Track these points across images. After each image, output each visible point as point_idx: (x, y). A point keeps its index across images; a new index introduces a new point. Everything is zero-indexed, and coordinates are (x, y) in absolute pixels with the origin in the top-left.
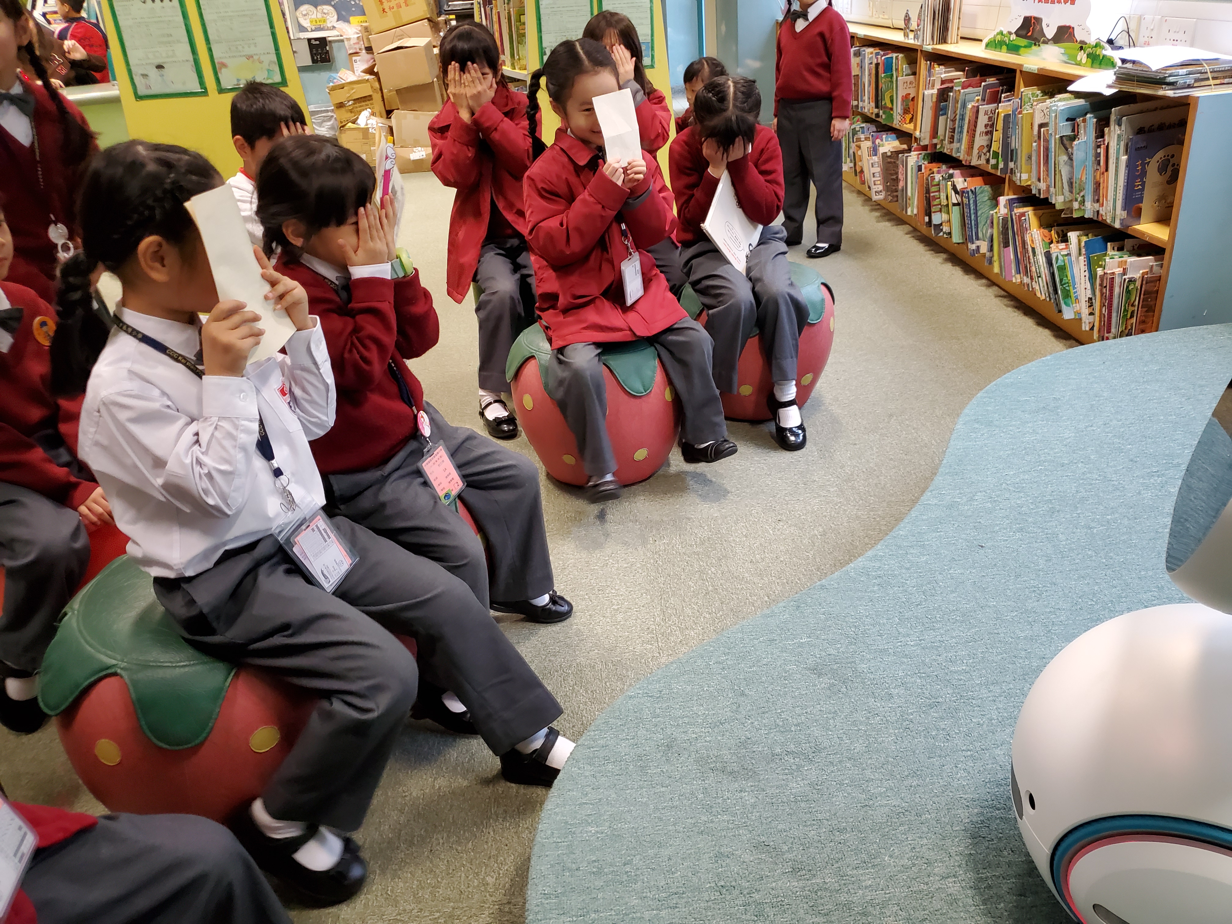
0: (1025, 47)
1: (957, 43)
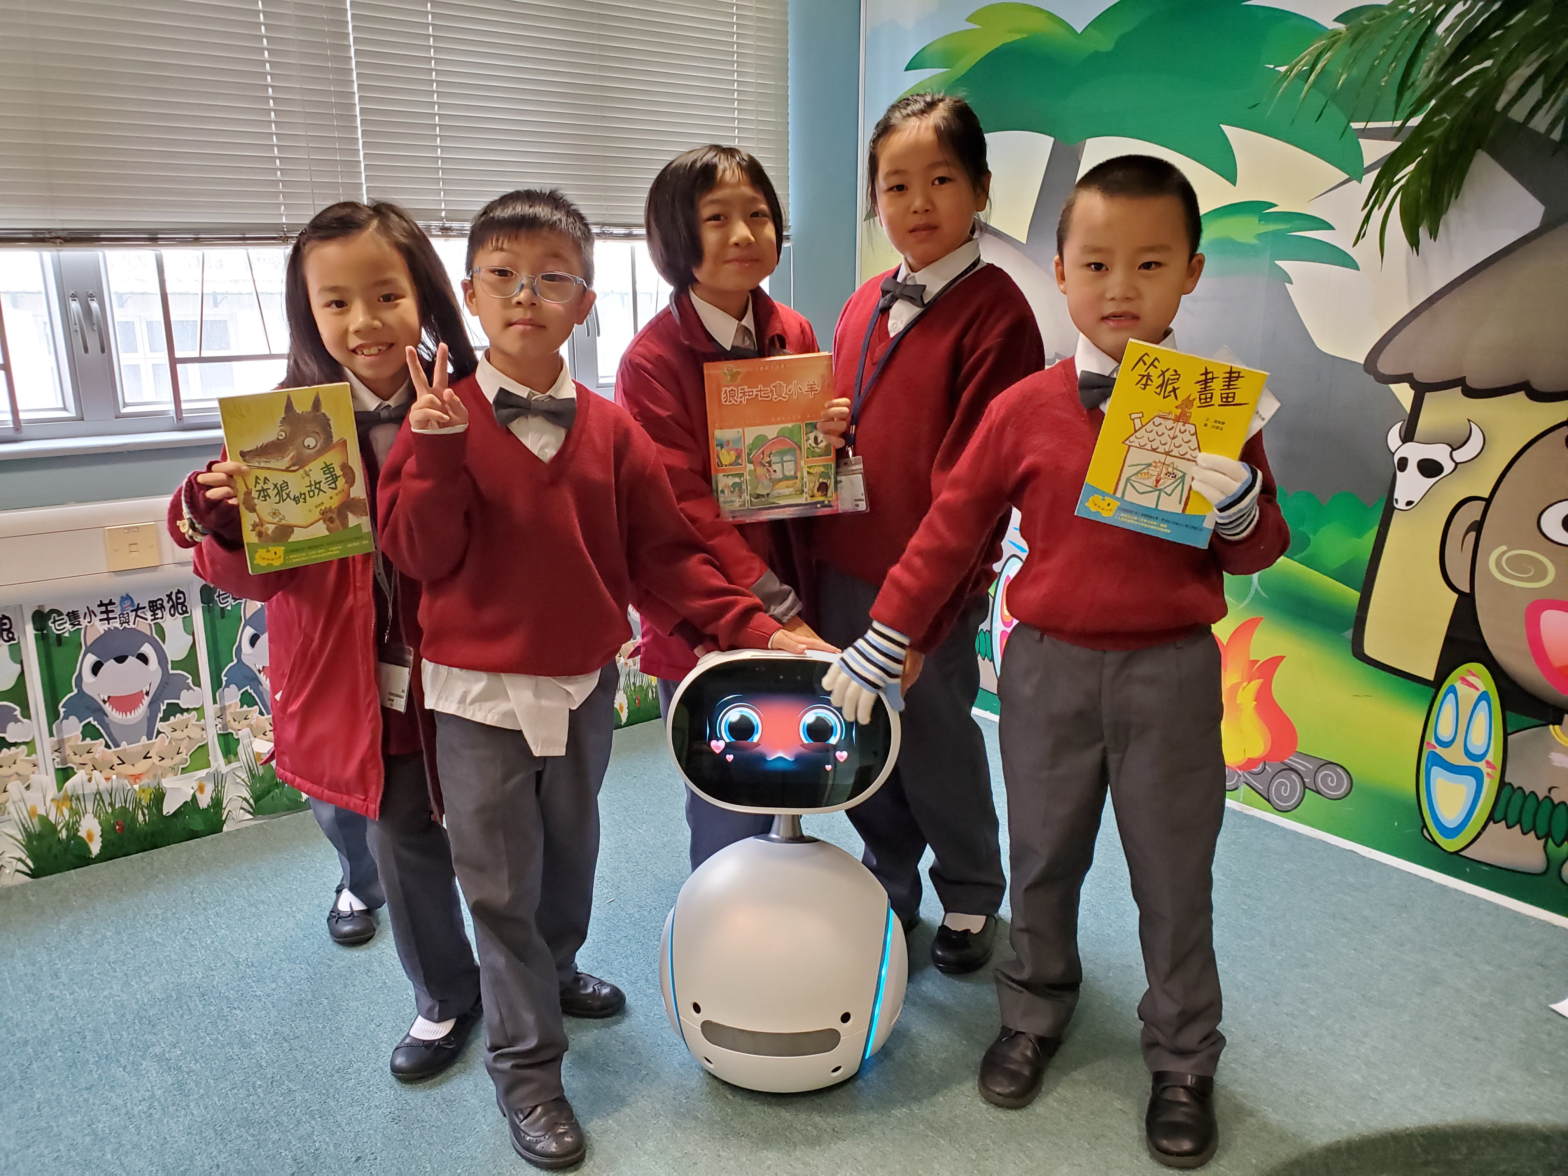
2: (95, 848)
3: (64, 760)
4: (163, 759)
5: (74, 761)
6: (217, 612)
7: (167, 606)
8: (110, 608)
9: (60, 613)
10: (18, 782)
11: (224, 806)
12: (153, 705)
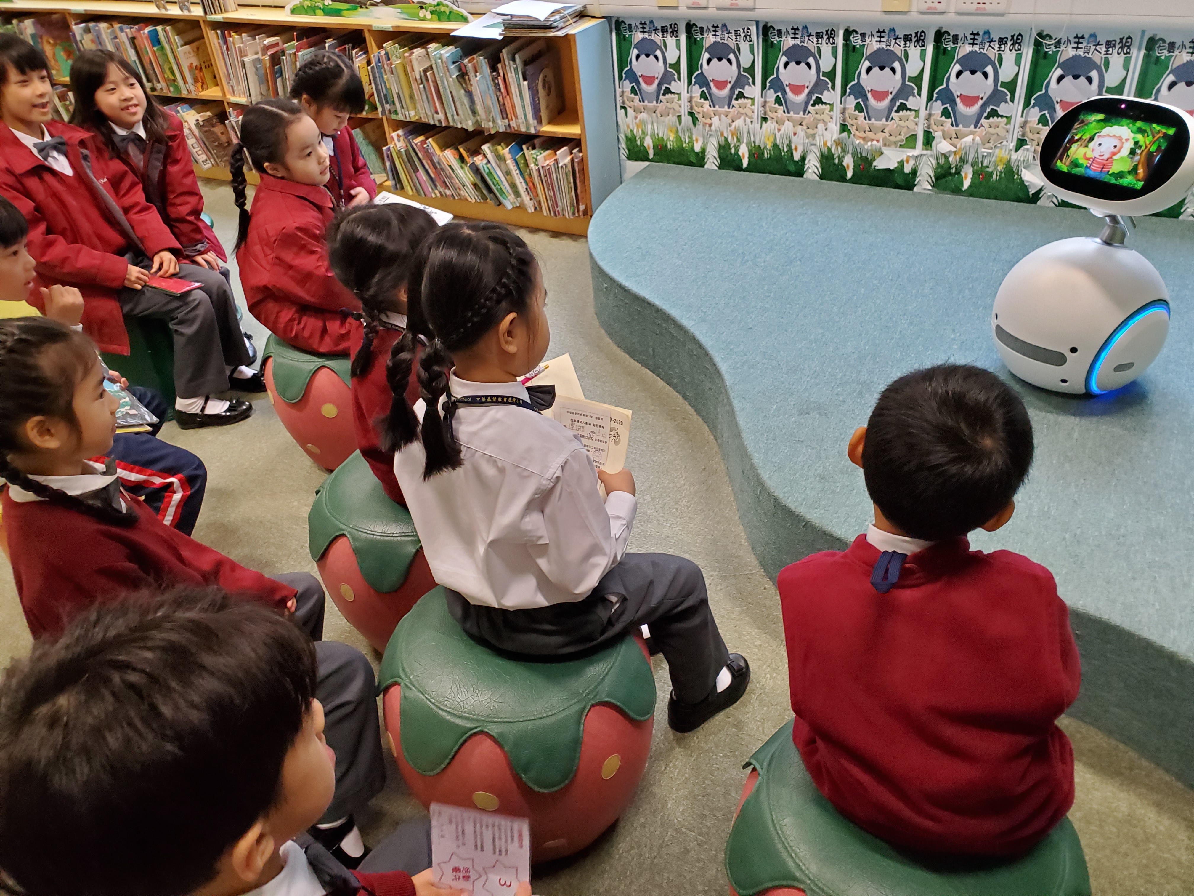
0: (348, 10)
1: (237, 10)
2: (849, 175)
3: (844, 120)
4: (891, 135)
5: (849, 122)
6: (941, 51)
7: (914, 39)
8: (883, 35)
9: (857, 33)
10: (823, 125)
11: (918, 175)
12: (893, 100)
